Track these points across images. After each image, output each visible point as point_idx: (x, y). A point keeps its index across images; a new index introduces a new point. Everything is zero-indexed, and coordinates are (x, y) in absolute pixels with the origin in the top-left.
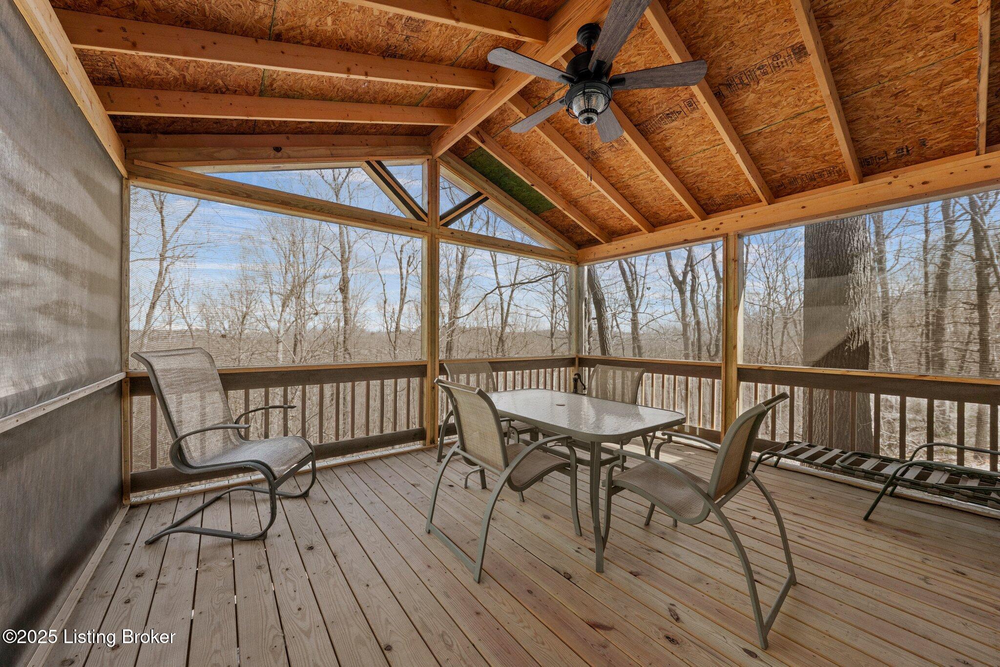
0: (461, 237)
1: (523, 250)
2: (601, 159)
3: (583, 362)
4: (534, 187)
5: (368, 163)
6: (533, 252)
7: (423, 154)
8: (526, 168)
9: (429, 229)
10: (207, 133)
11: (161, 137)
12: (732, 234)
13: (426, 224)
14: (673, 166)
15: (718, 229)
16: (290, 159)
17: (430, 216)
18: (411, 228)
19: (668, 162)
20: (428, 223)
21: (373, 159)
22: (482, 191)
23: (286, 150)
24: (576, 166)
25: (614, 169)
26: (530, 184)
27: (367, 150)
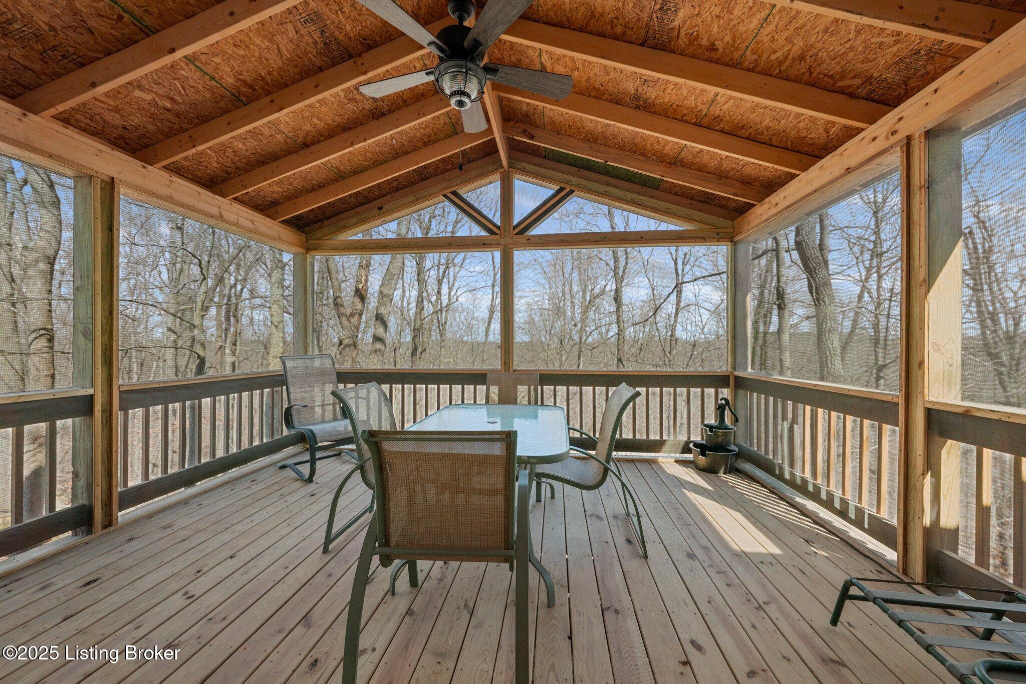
0: (539, 241)
1: (628, 240)
2: (651, 100)
3: (740, 384)
4: (609, 163)
5: (445, 196)
6: (645, 240)
7: (497, 169)
8: (593, 145)
9: (502, 241)
10: (346, 211)
11: (326, 222)
12: (917, 135)
13: (498, 237)
14: (746, 64)
15: (894, 133)
16: (389, 212)
17: (502, 229)
18: (484, 244)
19: (735, 65)
20: (501, 235)
21: (447, 192)
22: (564, 186)
23: (386, 207)
24: (618, 124)
25: (678, 106)
26: (603, 161)
27: (444, 185)
